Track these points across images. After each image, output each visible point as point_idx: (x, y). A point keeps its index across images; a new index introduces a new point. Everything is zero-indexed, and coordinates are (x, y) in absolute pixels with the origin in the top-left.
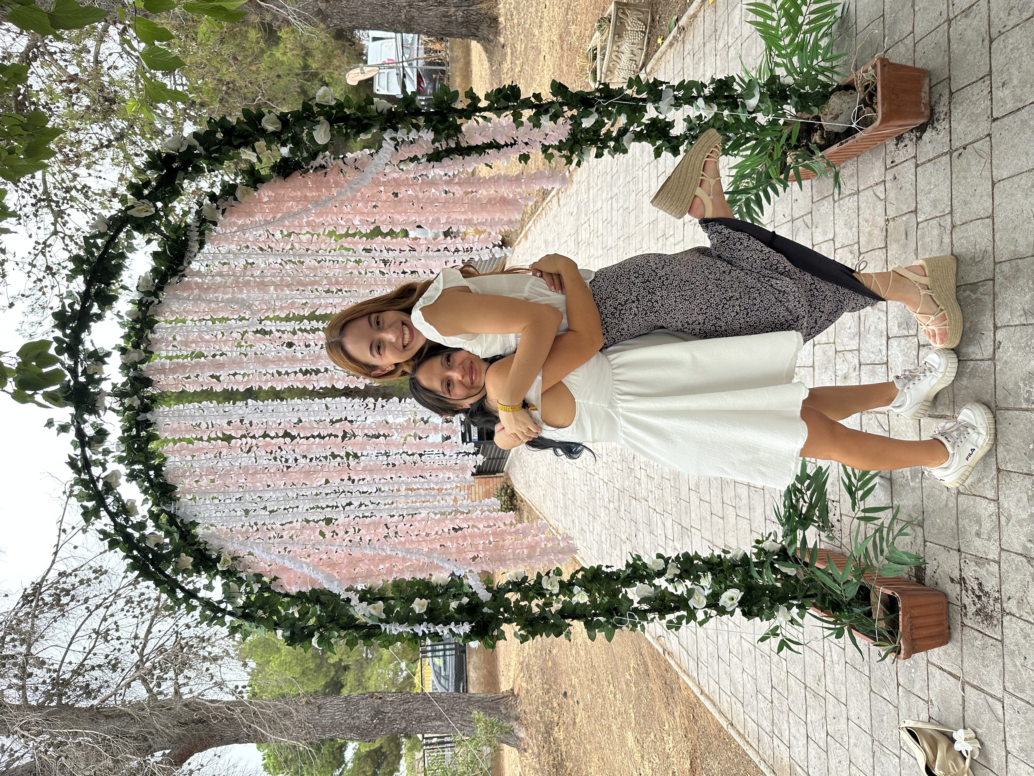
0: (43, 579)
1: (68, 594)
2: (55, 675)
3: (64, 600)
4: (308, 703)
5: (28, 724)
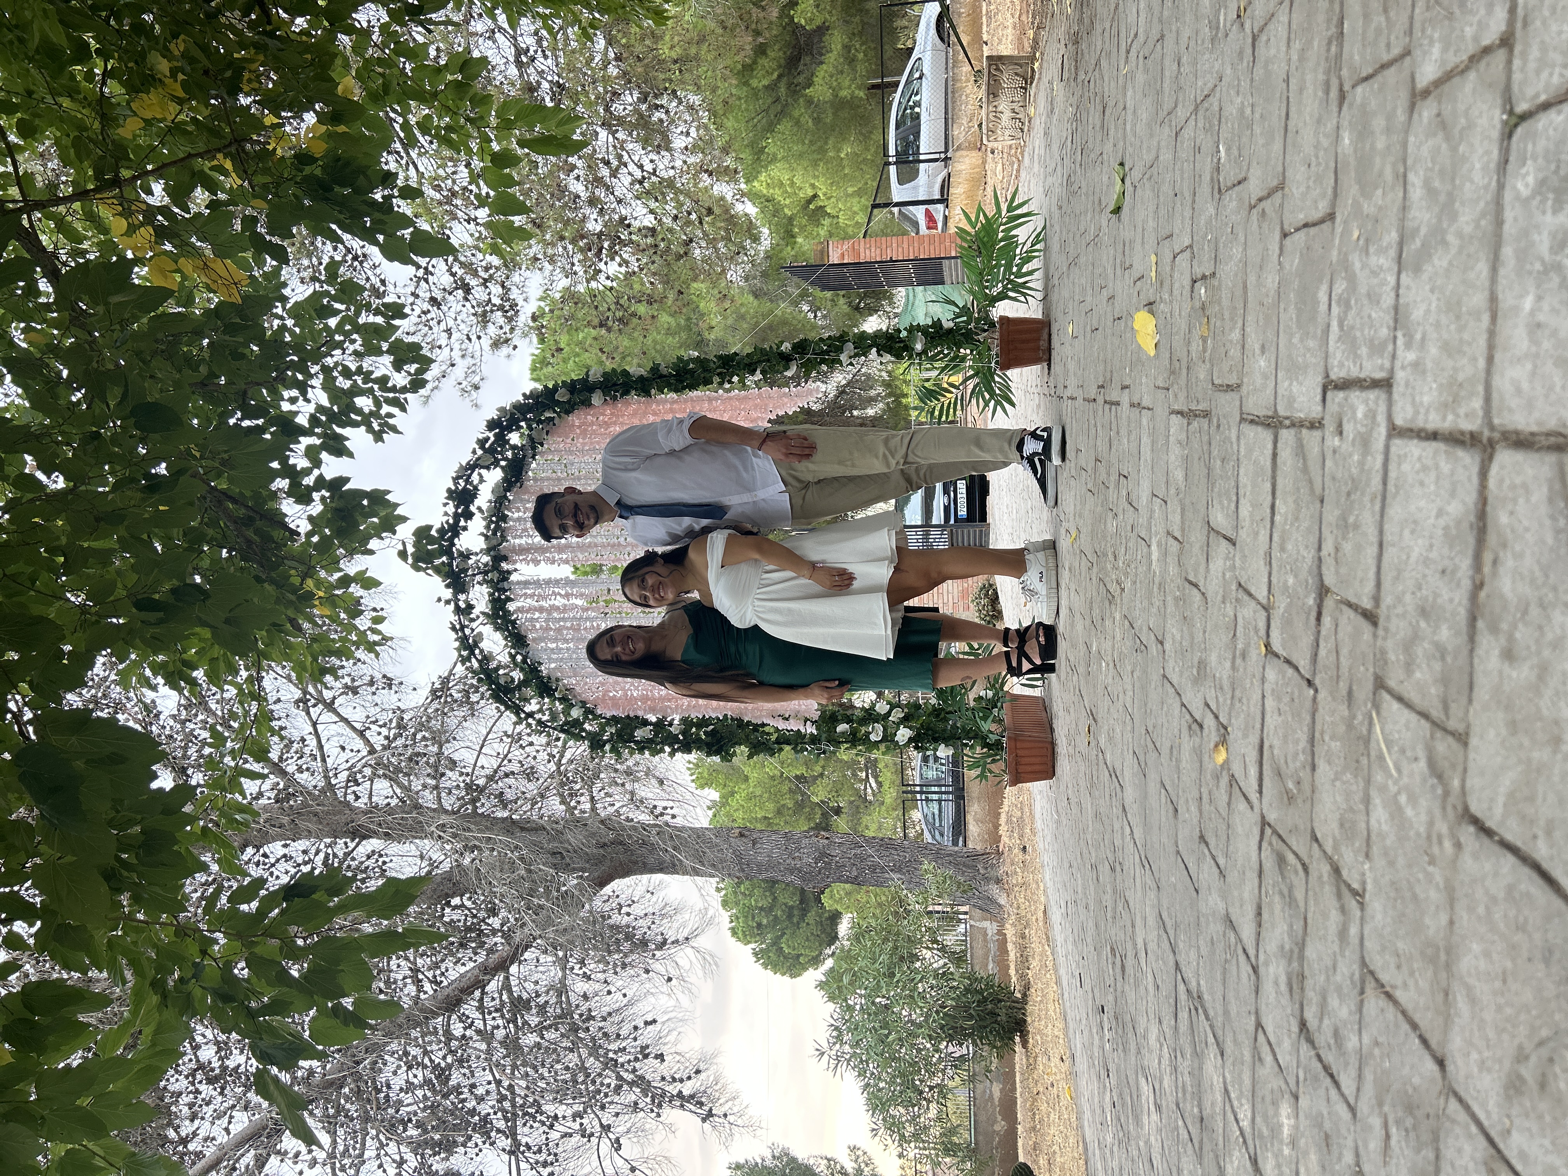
0: (451, 673)
1: (477, 691)
2: (468, 780)
3: (474, 698)
4: (741, 835)
5: (444, 825)
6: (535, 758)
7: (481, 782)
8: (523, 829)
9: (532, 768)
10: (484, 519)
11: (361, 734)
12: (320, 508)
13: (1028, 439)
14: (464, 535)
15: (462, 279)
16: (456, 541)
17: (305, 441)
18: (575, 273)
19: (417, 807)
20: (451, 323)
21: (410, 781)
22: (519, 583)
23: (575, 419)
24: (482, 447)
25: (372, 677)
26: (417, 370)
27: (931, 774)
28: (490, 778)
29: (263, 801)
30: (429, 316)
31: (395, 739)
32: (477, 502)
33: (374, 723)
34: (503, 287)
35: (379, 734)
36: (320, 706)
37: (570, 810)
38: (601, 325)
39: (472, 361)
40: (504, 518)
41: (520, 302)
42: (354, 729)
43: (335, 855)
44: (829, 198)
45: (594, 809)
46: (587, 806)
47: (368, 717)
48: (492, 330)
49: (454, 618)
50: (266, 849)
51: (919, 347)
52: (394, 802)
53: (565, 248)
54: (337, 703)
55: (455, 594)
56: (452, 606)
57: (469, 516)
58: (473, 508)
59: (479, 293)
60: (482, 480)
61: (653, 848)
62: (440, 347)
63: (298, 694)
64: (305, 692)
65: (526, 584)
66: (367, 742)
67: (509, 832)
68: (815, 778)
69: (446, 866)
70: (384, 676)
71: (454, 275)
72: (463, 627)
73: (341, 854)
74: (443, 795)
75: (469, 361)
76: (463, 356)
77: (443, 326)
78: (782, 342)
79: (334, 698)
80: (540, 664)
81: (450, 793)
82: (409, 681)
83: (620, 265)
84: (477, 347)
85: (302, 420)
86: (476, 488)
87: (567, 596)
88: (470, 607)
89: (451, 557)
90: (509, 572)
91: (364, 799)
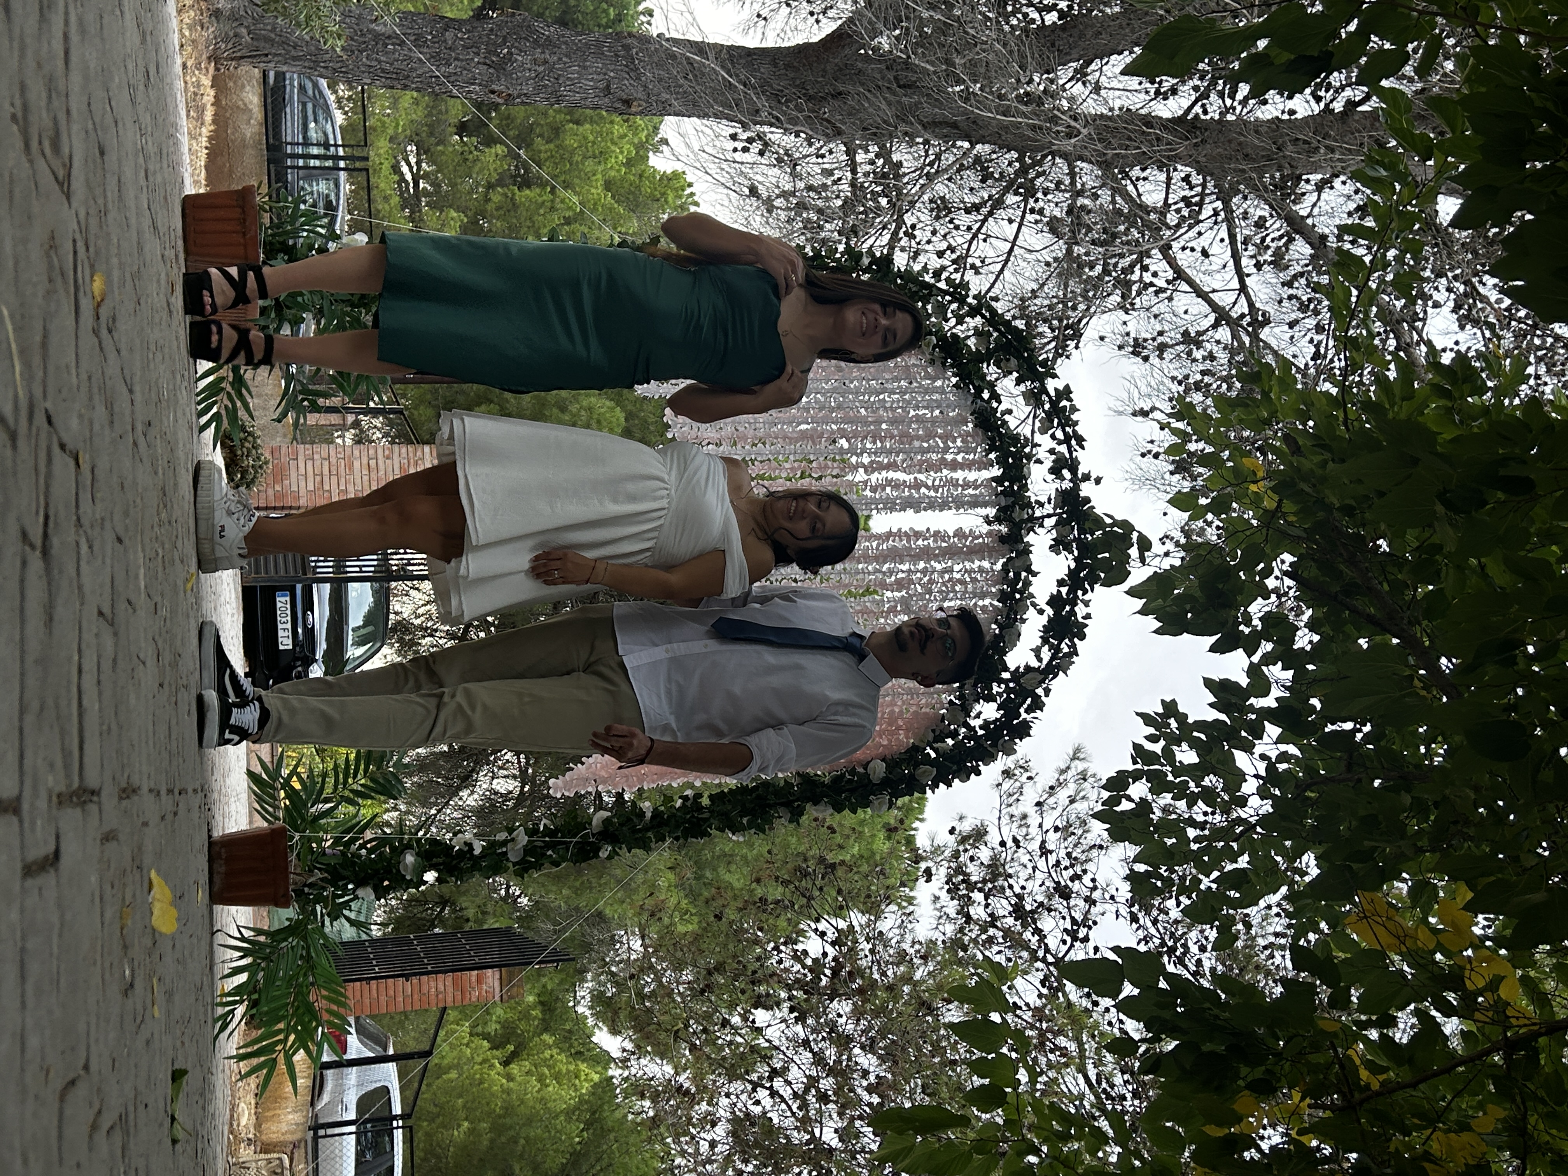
4: (628, 103)
5: (1069, 136)
6: (934, 233)
7: (1011, 199)
8: (955, 125)
9: (938, 218)
10: (1032, 596)
11: (1180, 274)
12: (1253, 608)
13: (254, 728)
14: (1062, 572)
15: (1025, 926)
16: (1073, 565)
17: (1269, 702)
18: (868, 939)
19: (1105, 165)
20: (1041, 864)
21: (1114, 202)
22: (985, 505)
23: (905, 740)
24: (1037, 698)
25: (1161, 357)
26: (1119, 803)
27: (322, 187)
28: (998, 203)
29: (1315, 177)
30: (1071, 872)
31: (1132, 266)
32: (1044, 620)
33: (1160, 291)
34: (968, 918)
35: (1155, 274)
36: (1234, 314)
37: (884, 153)
38: (833, 866)
39: (1013, 810)
40: (1003, 597)
41: (944, 896)
42: (1190, 282)
43: (1221, 95)
44: (485, 1061)
45: (851, 153)
46: (860, 157)
47: (1170, 299)
48: (985, 854)
49: (1079, 454)
50: (1316, 109)
51: (410, 859)
52: (1136, 172)
53: (884, 974)
54: (1212, 317)
55: (1076, 489)
56: (1082, 470)
57: (1055, 601)
58: (1049, 611)
59: (1002, 906)
60: (1037, 651)
61: (764, 88)
62: (1057, 829)
63: (1265, 334)
64: (1255, 337)
65: (975, 503)
66: (1172, 263)
67: (975, 121)
68: (500, 182)
69: (1064, 74)
70: (1146, 359)
71: (1038, 931)
72: (1067, 440)
73: (1213, 97)
74: (1067, 182)
75: (1017, 810)
76: (1025, 817)
77: (1052, 859)
78: (610, 857)
79: (1215, 326)
80: (956, 386)
81: (1058, 183)
82: (1108, 350)
83: (805, 953)
84: (1005, 830)
85: (1272, 731)
86: (1045, 641)
87: (917, 485)
88: (1055, 471)
89: (1078, 540)
90: (998, 519)
91: (1177, 176)
